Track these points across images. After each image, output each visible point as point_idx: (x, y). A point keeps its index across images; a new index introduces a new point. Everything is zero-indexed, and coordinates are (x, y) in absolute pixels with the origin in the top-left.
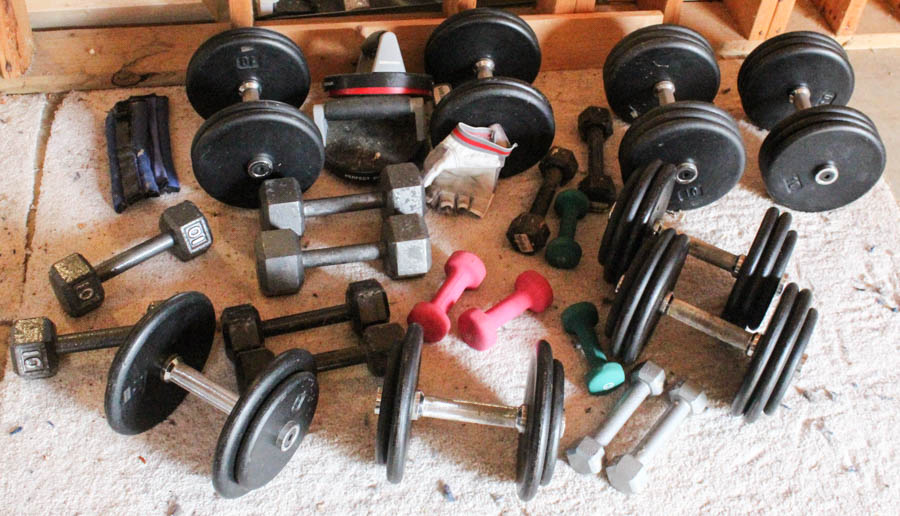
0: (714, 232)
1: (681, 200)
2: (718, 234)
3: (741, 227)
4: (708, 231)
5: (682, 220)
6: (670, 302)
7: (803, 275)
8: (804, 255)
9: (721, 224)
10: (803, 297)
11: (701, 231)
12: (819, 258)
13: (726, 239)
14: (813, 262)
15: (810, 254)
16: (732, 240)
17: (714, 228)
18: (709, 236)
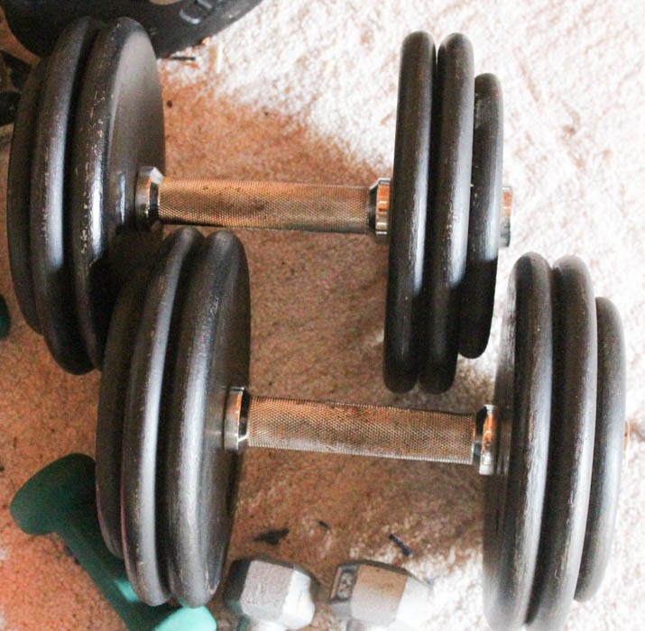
0: (302, 62)
1: (196, 21)
2: (315, 66)
3: (362, 18)
4: (288, 65)
5: (219, 65)
6: (244, 413)
7: (543, 88)
8: (531, 31)
9: (312, 32)
10: (567, 284)
11: (272, 74)
12: (565, 23)
13: (335, 74)
14: (554, 44)
15: (543, 19)
16: (351, 66)
17: (300, 50)
18: (294, 79)
